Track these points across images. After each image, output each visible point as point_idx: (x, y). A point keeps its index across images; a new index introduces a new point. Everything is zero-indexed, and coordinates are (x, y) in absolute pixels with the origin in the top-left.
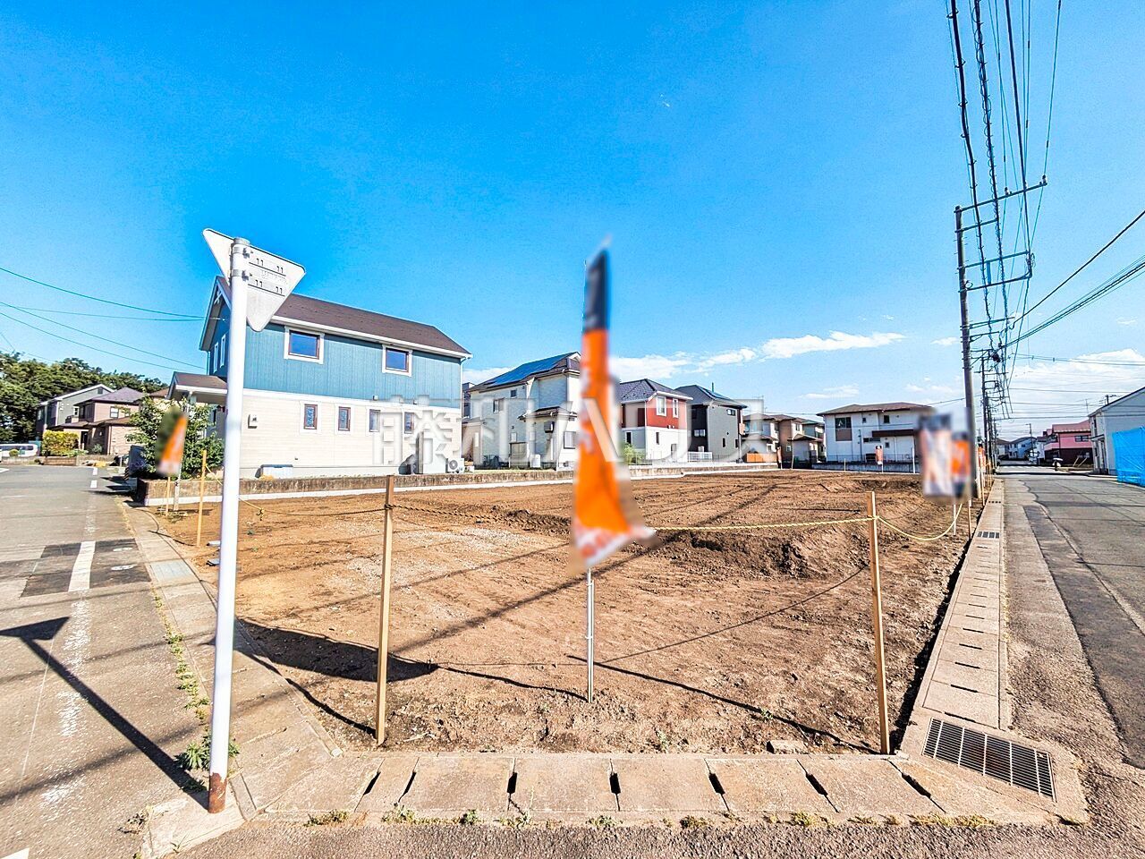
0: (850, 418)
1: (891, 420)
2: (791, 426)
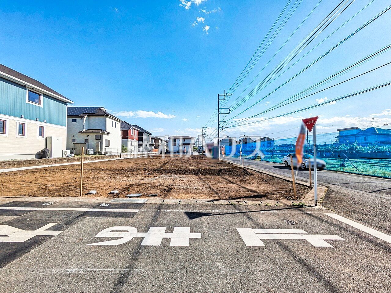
0: (176, 140)
1: (185, 141)
2: (159, 141)
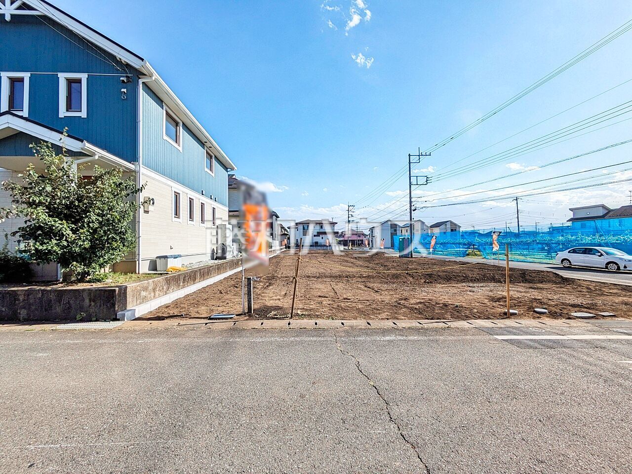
0: (308, 226)
1: (323, 227)
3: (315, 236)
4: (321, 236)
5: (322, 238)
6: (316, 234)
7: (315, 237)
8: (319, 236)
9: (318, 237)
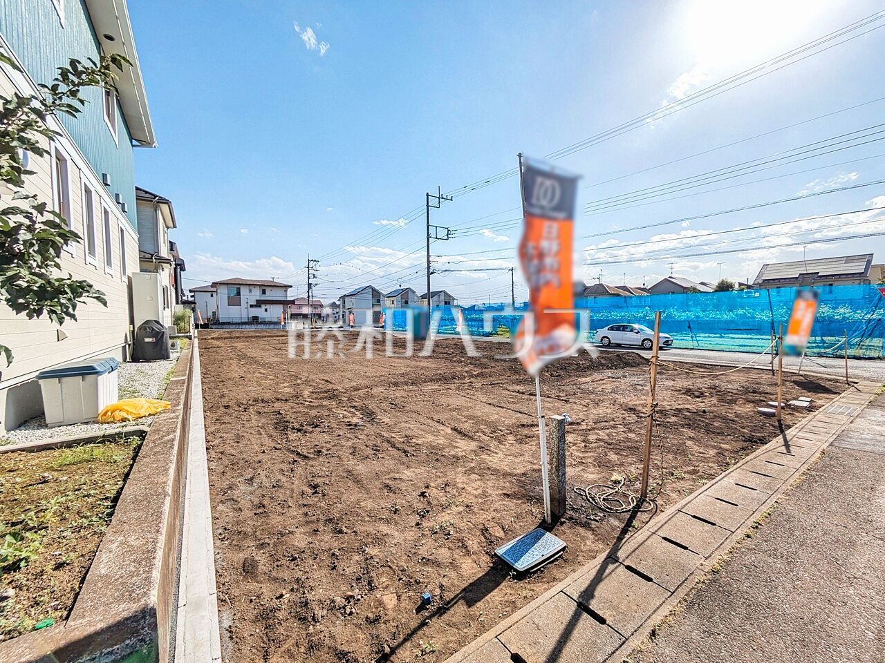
0: (239, 288)
1: (267, 292)
3: (251, 306)
4: (264, 307)
5: (266, 310)
6: (255, 303)
7: (252, 309)
8: (260, 307)
9: (259, 309)
